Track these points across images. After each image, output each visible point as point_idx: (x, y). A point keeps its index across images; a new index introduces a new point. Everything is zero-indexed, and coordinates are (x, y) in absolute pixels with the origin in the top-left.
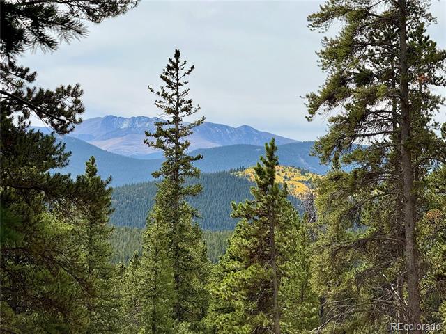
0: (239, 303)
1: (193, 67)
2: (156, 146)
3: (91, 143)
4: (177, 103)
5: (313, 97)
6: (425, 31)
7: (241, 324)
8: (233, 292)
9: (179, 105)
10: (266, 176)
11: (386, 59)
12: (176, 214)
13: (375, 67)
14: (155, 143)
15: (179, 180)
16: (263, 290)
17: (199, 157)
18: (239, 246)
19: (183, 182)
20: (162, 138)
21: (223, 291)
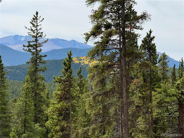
0: (55, 117)
1: (43, 19)
2: (28, 51)
3: (8, 46)
4: (37, 33)
5: (87, 34)
6: (133, 7)
7: (56, 126)
8: (53, 112)
9: (37, 34)
10: (67, 66)
11: (117, 18)
12: (36, 79)
13: (113, 21)
14: (27, 50)
15: (37, 65)
16: (65, 112)
17: (45, 56)
18: (56, 94)
19: (39, 66)
20: (30, 48)
21: (49, 112)
